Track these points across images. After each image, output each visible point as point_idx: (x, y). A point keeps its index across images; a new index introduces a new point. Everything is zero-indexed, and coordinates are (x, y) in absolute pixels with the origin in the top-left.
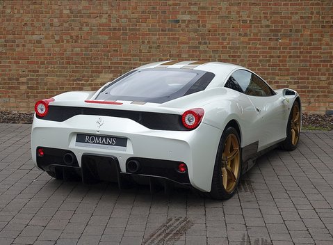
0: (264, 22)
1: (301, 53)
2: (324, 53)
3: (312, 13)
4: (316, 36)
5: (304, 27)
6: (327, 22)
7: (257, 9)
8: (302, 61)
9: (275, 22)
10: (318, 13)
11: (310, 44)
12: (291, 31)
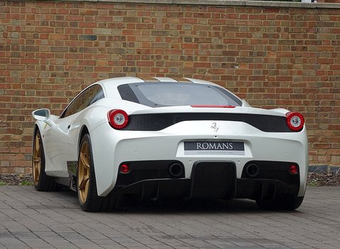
0: (216, 41)
1: (265, 84)
2: (296, 85)
3: (279, 30)
4: (285, 62)
5: (269, 48)
6: (299, 42)
7: (205, 22)
8: (266, 96)
9: (229, 41)
10: (286, 30)
11: (277, 73)
12: (251, 54)
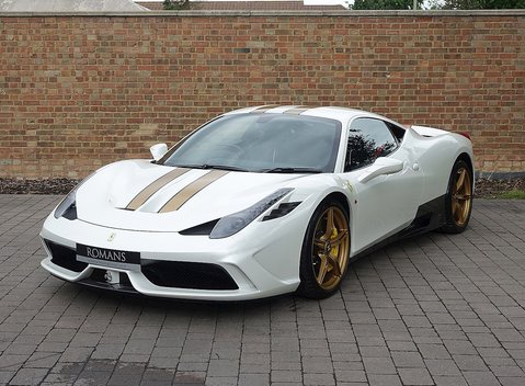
0: (367, 51)
1: (417, 92)
2: (449, 93)
3: (431, 38)
4: (438, 70)
5: (421, 57)
6: (451, 50)
7: (355, 33)
8: (418, 104)
9: (381, 50)
10: (439, 38)
11: (429, 81)
12: (403, 62)
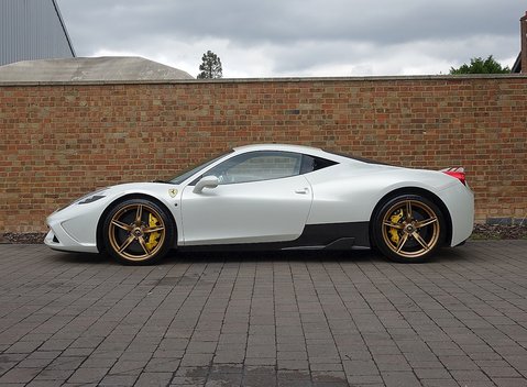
0: (405, 111)
1: (451, 147)
2: (480, 147)
3: (462, 99)
4: (469, 126)
6: (481, 109)
7: (395, 95)
8: (452, 157)
9: (417, 110)
10: (469, 99)
11: (461, 137)
12: (437, 121)
